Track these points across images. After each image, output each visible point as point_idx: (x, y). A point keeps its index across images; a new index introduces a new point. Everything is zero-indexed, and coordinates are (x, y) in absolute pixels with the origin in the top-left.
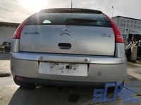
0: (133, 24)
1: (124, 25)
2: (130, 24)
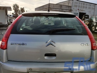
2: (80, 5)
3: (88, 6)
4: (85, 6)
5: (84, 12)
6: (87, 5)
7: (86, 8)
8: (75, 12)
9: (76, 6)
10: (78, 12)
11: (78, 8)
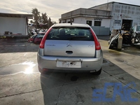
0: (127, 9)
1: (119, 11)
2: (124, 9)
3: (135, 11)
4: (131, 10)
5: (129, 19)
6: (133, 9)
7: (133, 13)
8: (116, 19)
9: (118, 11)
10: (120, 19)
11: (120, 13)
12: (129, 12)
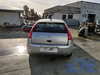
0: (92, 7)
2: (90, 7)
3: (98, 8)
4: (95, 7)
5: (93, 14)
6: (97, 6)
7: (96, 9)
8: (84, 14)
9: (85, 8)
10: (87, 13)
11: (87, 10)
12: (93, 9)
